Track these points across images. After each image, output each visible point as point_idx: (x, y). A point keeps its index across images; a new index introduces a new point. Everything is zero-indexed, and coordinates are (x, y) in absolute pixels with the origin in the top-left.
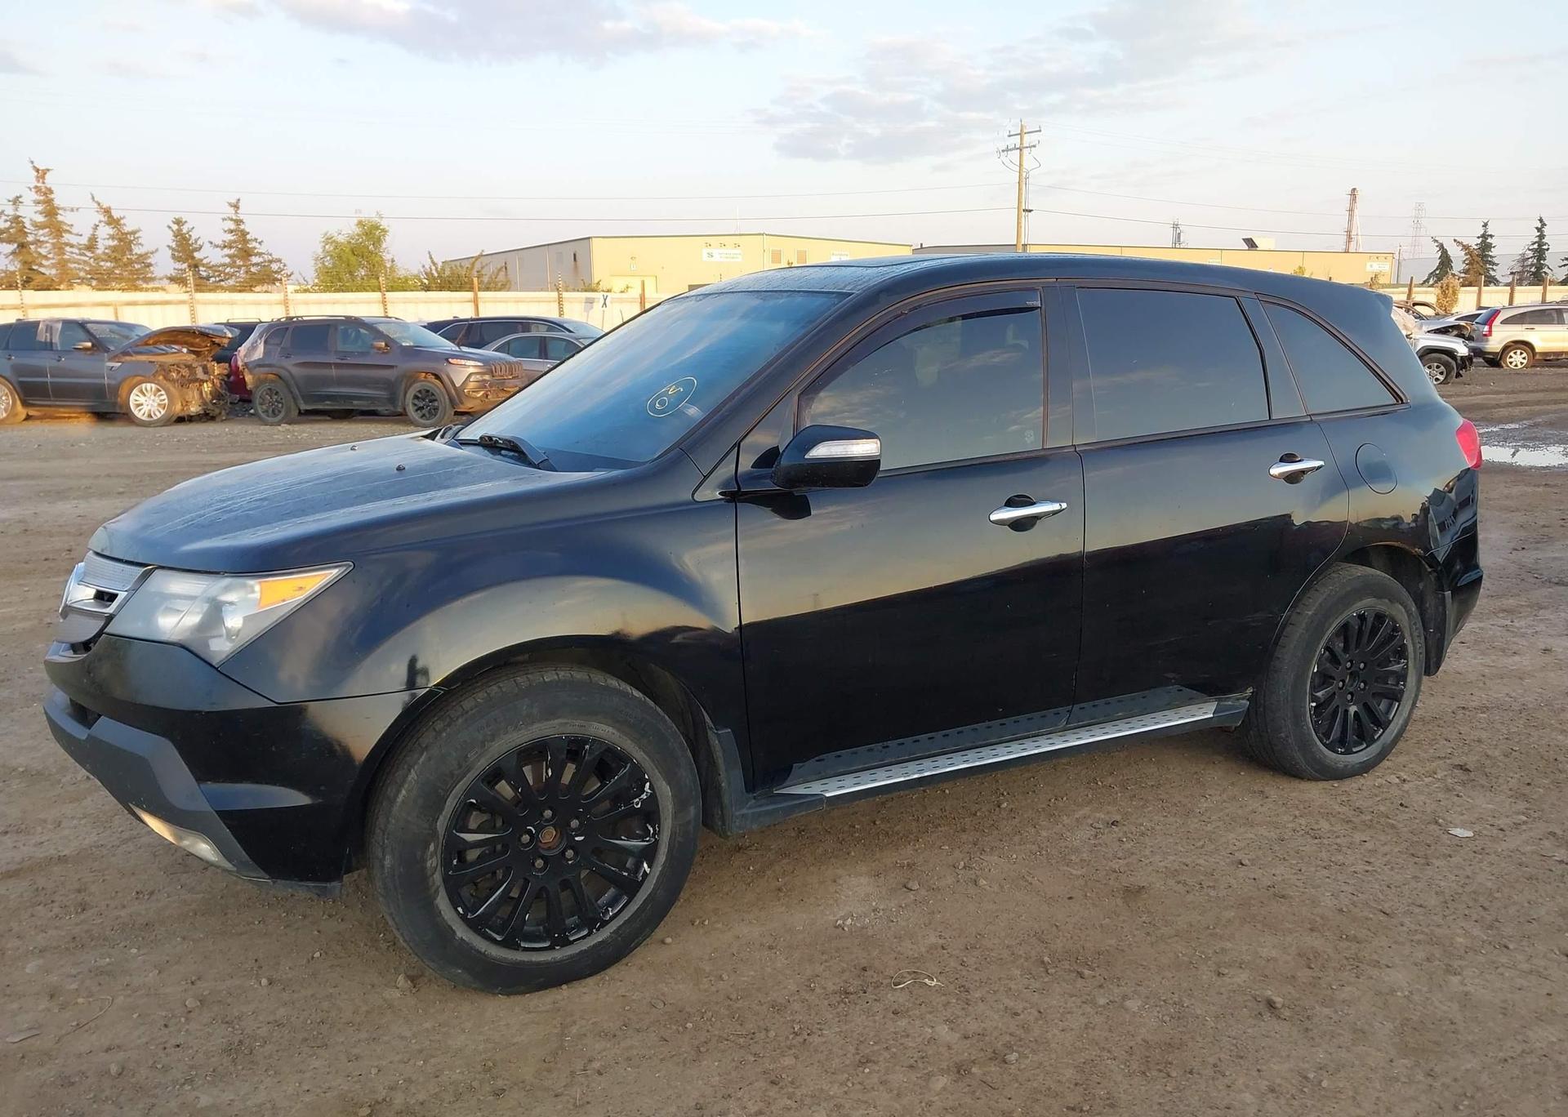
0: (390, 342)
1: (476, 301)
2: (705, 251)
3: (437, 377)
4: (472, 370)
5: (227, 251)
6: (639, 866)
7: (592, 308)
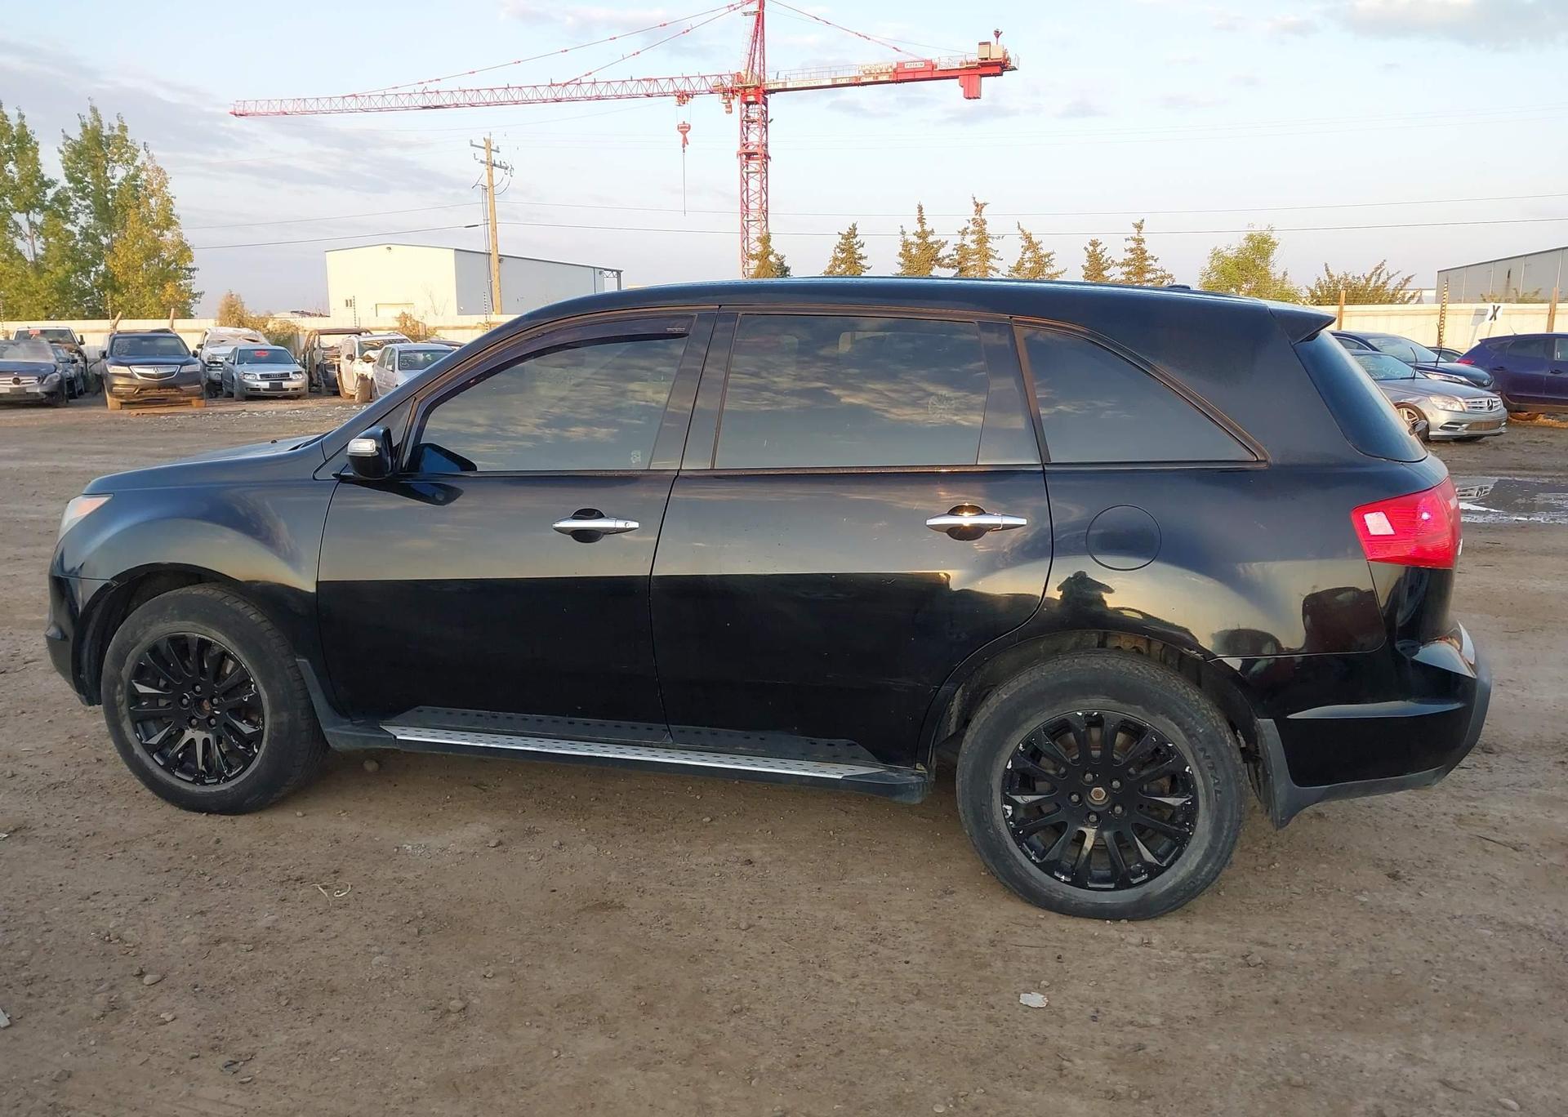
5: (1126, 269)
6: (250, 745)
7: (1483, 320)
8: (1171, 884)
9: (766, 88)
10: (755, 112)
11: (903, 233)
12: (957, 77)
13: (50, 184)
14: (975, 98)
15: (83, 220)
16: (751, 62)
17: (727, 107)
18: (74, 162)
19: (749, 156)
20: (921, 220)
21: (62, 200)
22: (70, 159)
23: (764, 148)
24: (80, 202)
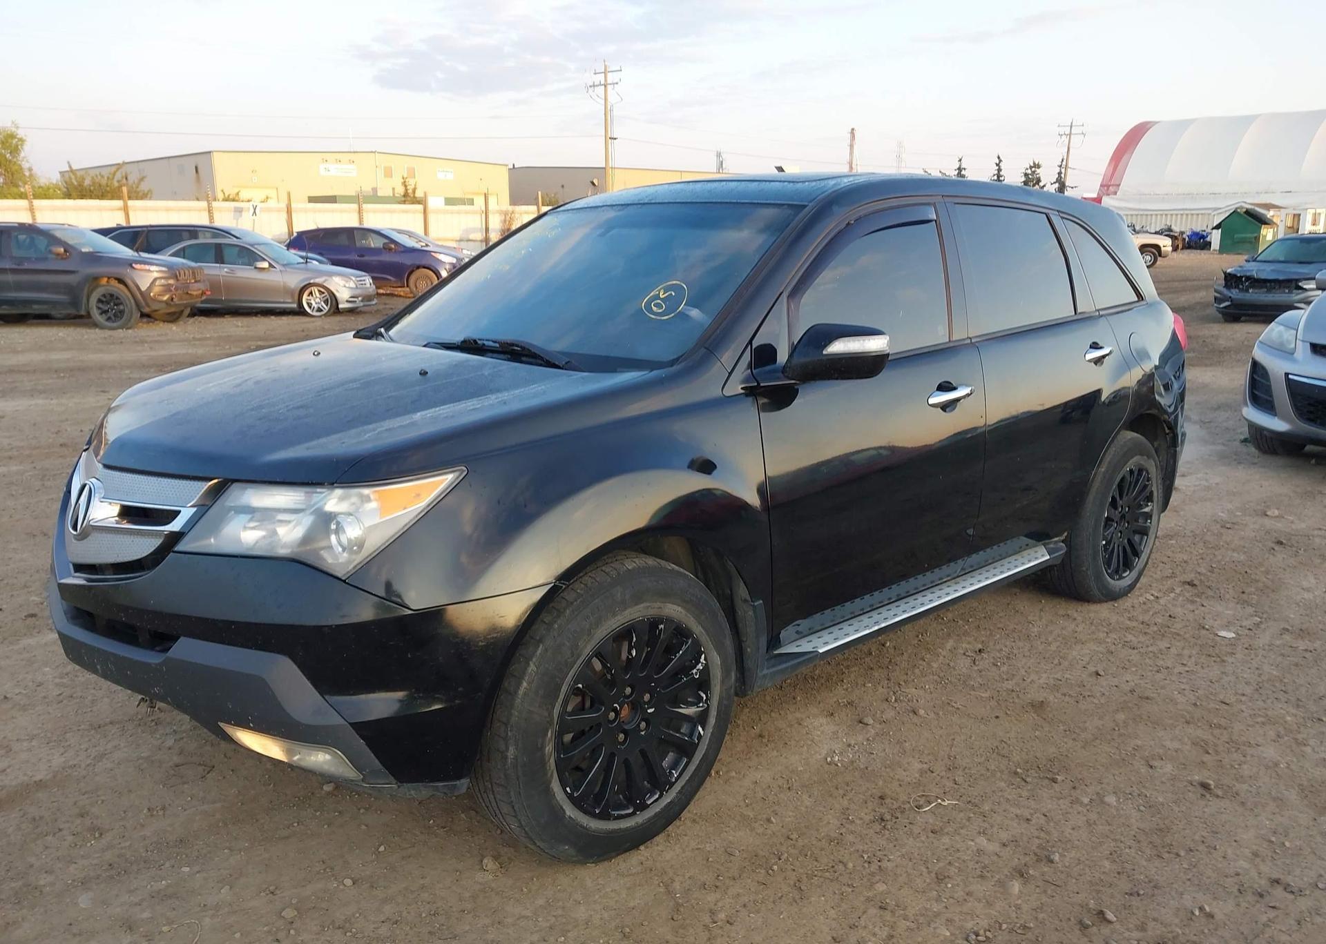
0: (68, 248)
1: (126, 209)
2: (322, 166)
3: (121, 281)
4: (156, 275)
6: (694, 728)
7: (241, 216)
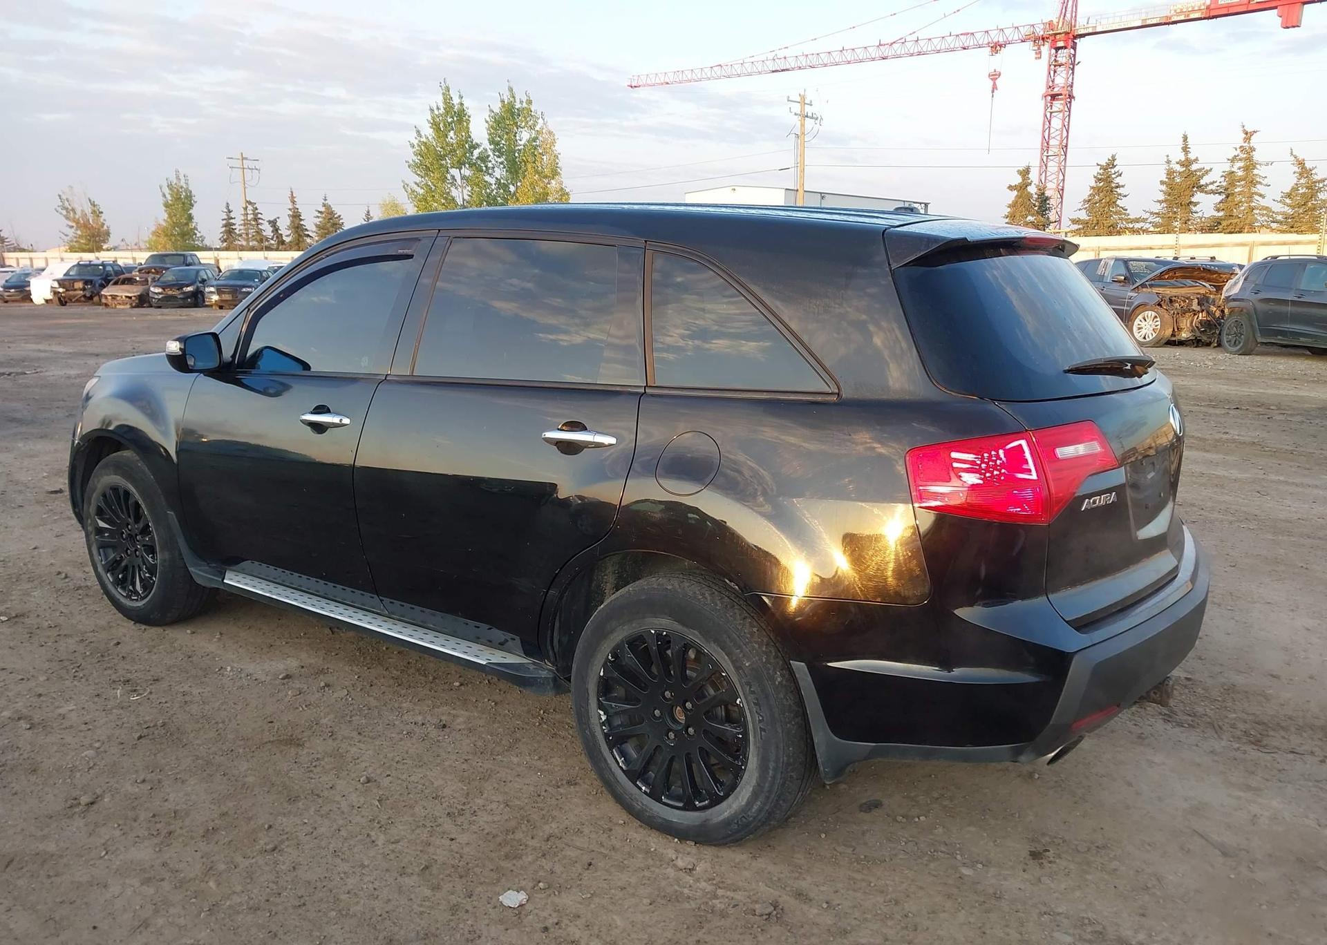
8: (726, 814)
9: (1076, 34)
10: (1063, 57)
11: (1169, 162)
12: (1275, 8)
13: (476, 146)
14: (1294, 27)
15: (498, 173)
16: (1064, 10)
17: (1036, 53)
18: (496, 129)
19: (1054, 97)
20: (1185, 149)
21: (484, 158)
22: (492, 127)
23: (1069, 89)
24: (497, 159)
